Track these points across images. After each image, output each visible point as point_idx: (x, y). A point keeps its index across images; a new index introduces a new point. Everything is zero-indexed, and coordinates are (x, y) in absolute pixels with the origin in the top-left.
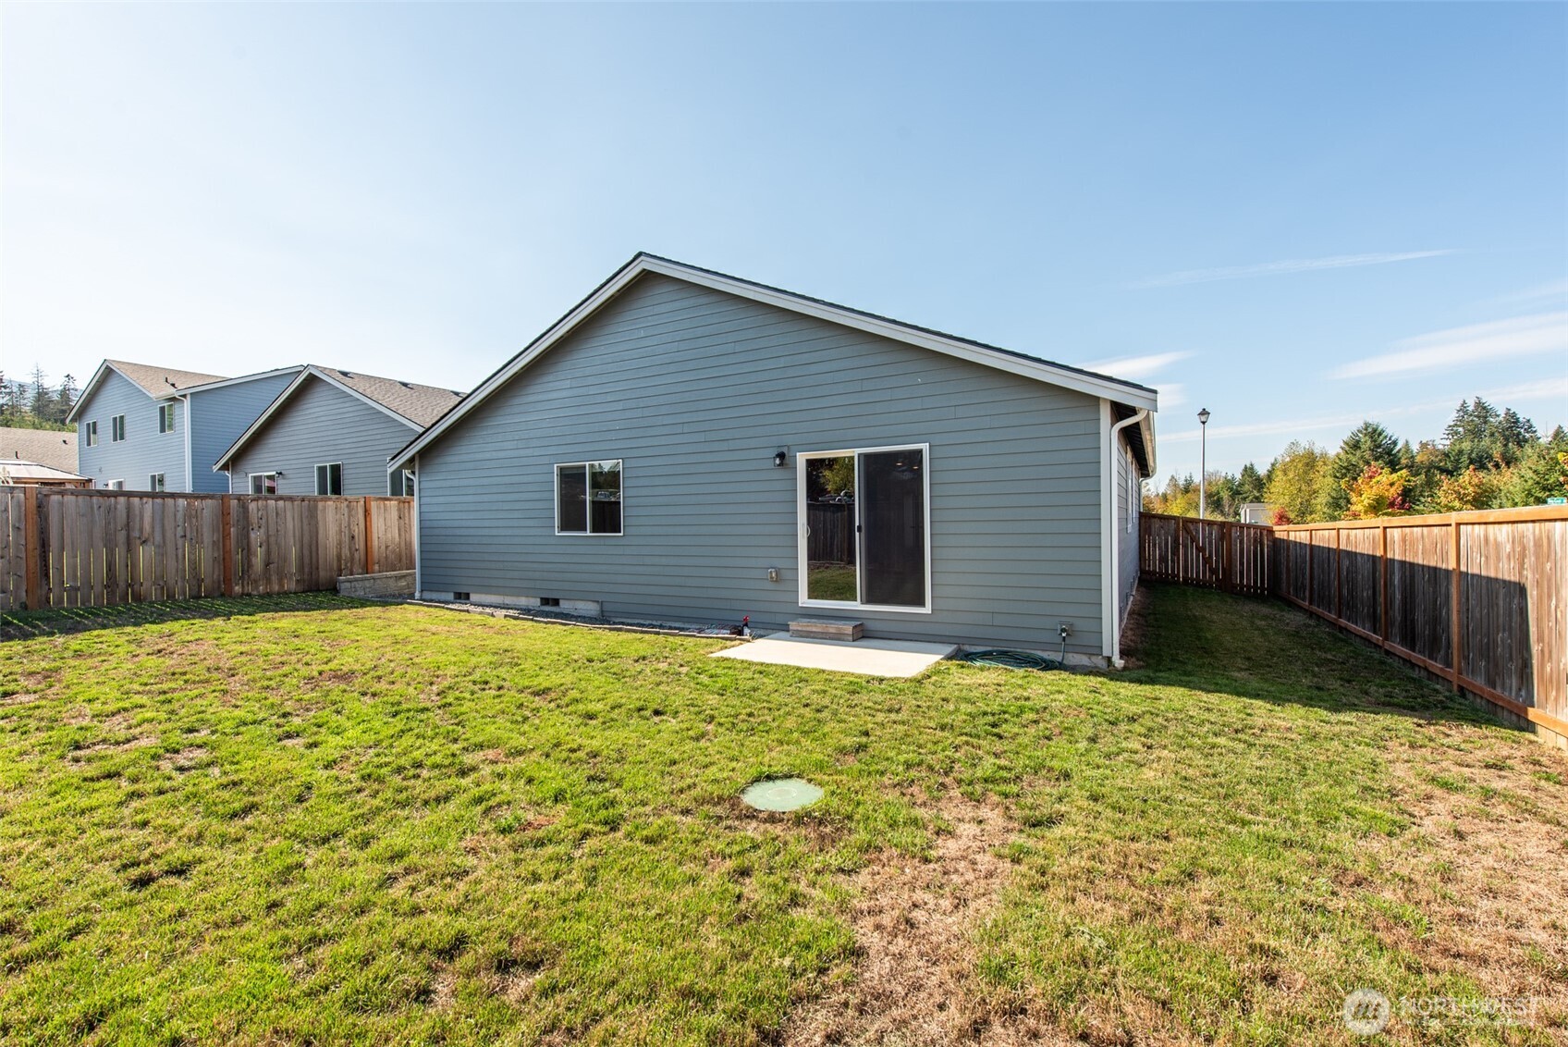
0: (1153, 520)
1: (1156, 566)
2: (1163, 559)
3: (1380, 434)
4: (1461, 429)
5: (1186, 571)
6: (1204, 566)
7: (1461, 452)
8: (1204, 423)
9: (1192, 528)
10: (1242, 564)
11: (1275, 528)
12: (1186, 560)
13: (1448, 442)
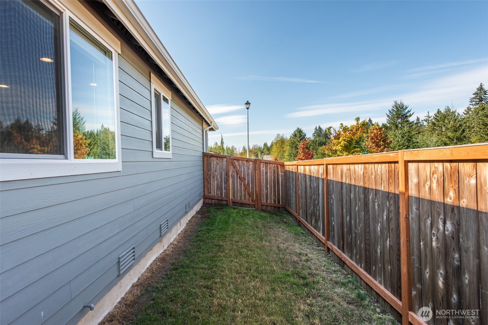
0: (212, 158)
1: (214, 192)
2: (220, 188)
3: (301, 132)
4: (316, 134)
5: (234, 196)
6: (245, 191)
7: (316, 141)
8: (248, 108)
9: (237, 164)
10: (267, 189)
11: (286, 163)
12: (234, 188)
13: (313, 138)
